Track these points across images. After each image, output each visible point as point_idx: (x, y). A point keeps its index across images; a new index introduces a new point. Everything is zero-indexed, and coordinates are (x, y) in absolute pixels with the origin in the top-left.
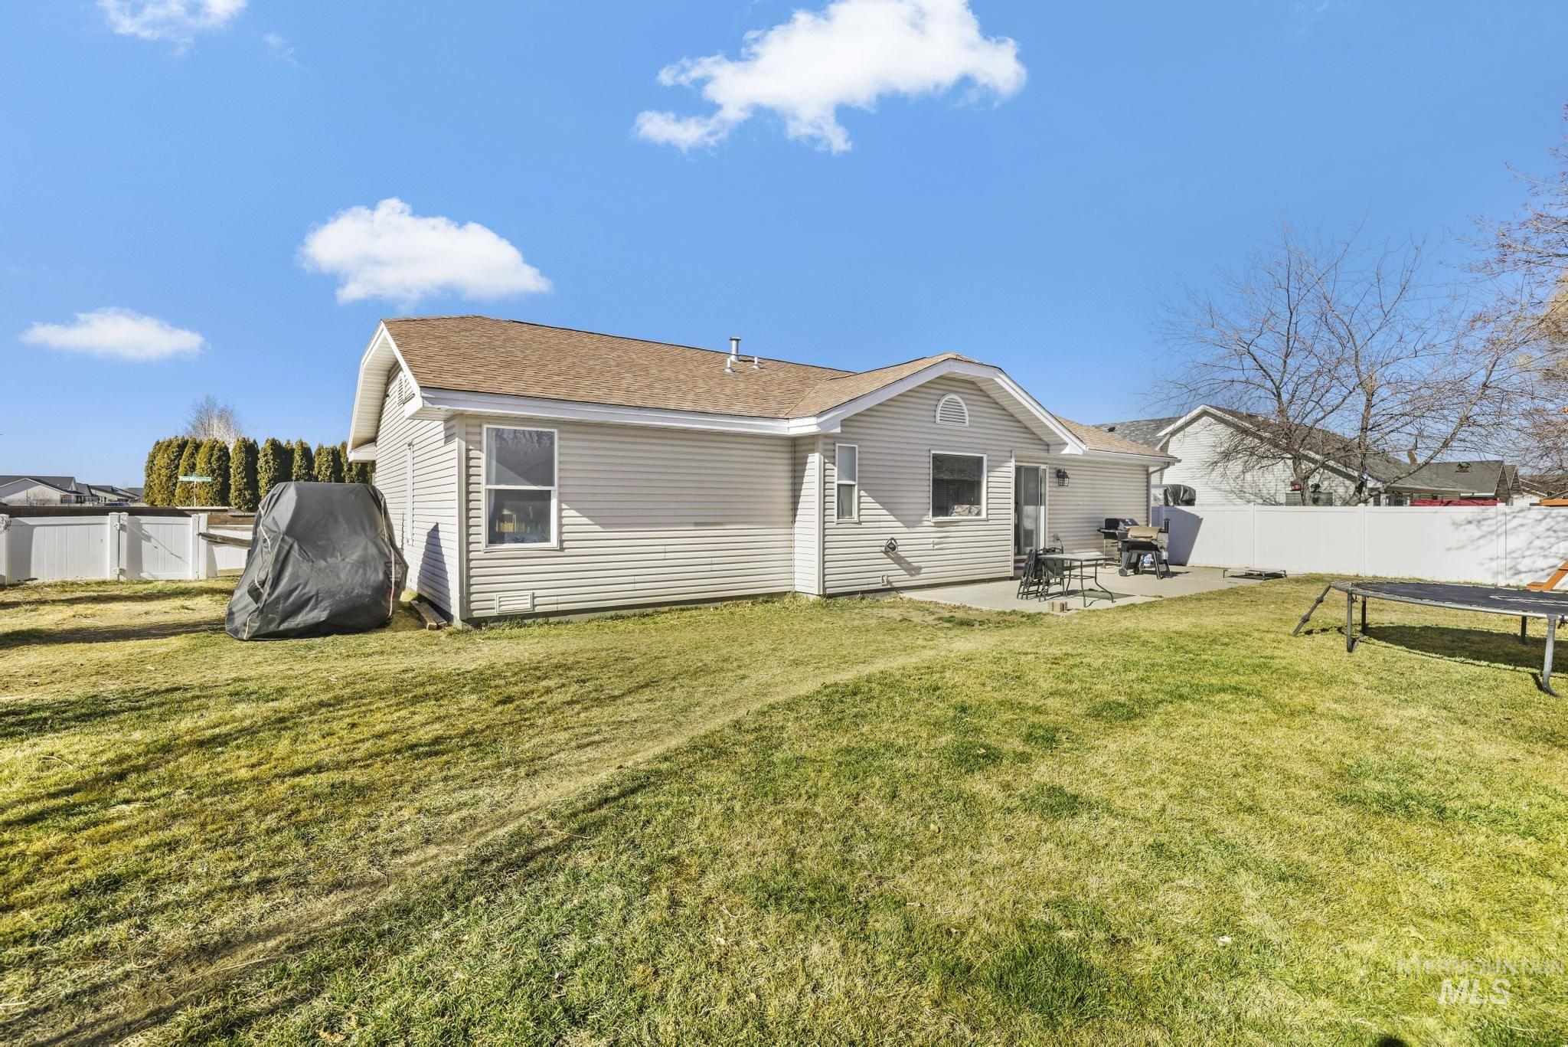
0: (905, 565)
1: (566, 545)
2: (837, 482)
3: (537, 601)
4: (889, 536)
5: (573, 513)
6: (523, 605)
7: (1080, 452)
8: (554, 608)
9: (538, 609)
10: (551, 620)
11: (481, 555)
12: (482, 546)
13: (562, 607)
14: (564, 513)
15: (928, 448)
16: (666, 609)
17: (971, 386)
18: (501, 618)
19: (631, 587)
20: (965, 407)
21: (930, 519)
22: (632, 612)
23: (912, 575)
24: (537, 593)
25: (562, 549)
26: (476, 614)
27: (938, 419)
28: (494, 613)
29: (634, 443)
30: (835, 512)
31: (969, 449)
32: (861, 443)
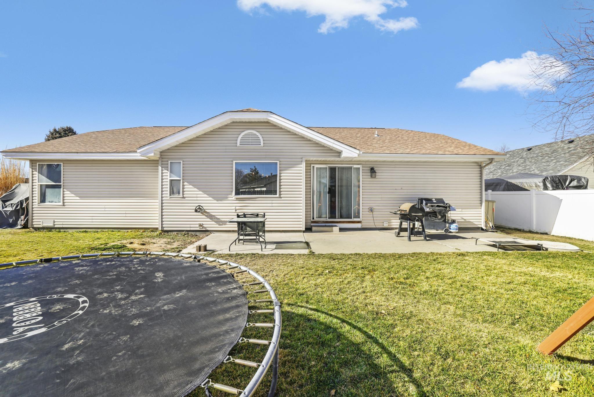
0: (216, 220)
1: (65, 204)
2: (169, 179)
3: (55, 223)
4: (197, 205)
5: (69, 192)
6: (51, 224)
7: (356, 155)
8: (61, 226)
9: (56, 226)
10: (61, 230)
11: (37, 206)
12: (36, 203)
13: (64, 226)
14: (65, 193)
15: (231, 160)
16: (107, 230)
17: (267, 124)
18: (43, 228)
19: (91, 221)
20: (260, 136)
21: (233, 196)
22: (92, 230)
23: (219, 225)
24: (56, 220)
25: (64, 205)
26: (35, 226)
27: (238, 144)
28: (41, 226)
29: (92, 166)
30: (168, 192)
31: (265, 158)
32: (184, 160)
